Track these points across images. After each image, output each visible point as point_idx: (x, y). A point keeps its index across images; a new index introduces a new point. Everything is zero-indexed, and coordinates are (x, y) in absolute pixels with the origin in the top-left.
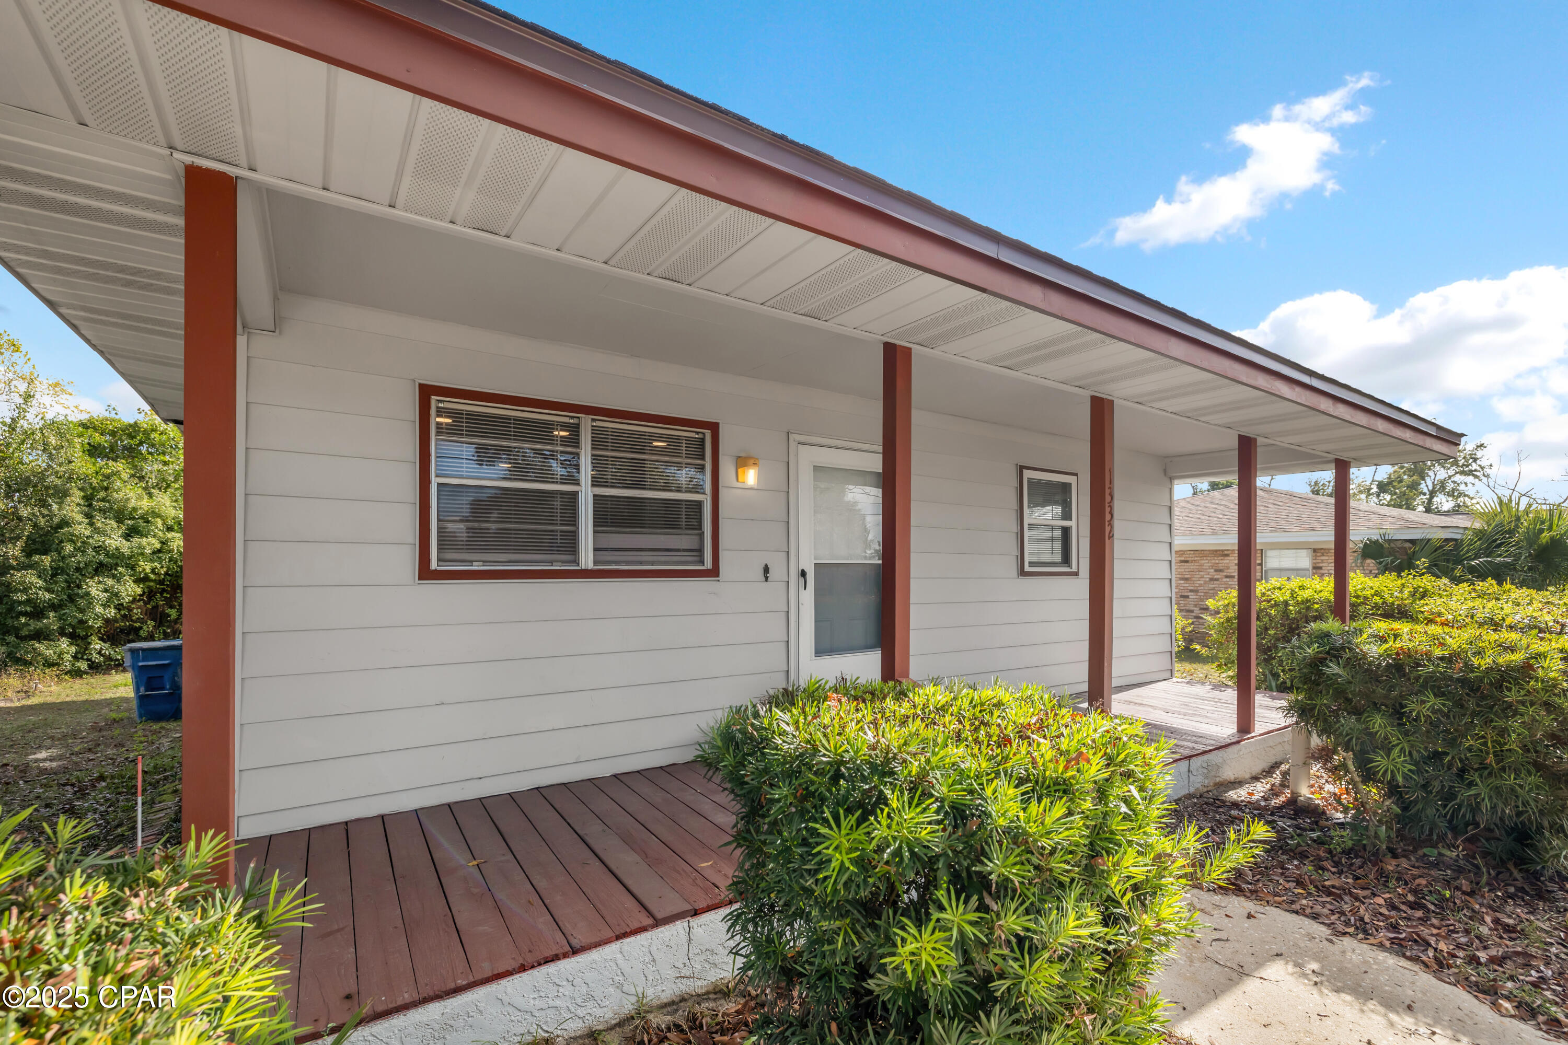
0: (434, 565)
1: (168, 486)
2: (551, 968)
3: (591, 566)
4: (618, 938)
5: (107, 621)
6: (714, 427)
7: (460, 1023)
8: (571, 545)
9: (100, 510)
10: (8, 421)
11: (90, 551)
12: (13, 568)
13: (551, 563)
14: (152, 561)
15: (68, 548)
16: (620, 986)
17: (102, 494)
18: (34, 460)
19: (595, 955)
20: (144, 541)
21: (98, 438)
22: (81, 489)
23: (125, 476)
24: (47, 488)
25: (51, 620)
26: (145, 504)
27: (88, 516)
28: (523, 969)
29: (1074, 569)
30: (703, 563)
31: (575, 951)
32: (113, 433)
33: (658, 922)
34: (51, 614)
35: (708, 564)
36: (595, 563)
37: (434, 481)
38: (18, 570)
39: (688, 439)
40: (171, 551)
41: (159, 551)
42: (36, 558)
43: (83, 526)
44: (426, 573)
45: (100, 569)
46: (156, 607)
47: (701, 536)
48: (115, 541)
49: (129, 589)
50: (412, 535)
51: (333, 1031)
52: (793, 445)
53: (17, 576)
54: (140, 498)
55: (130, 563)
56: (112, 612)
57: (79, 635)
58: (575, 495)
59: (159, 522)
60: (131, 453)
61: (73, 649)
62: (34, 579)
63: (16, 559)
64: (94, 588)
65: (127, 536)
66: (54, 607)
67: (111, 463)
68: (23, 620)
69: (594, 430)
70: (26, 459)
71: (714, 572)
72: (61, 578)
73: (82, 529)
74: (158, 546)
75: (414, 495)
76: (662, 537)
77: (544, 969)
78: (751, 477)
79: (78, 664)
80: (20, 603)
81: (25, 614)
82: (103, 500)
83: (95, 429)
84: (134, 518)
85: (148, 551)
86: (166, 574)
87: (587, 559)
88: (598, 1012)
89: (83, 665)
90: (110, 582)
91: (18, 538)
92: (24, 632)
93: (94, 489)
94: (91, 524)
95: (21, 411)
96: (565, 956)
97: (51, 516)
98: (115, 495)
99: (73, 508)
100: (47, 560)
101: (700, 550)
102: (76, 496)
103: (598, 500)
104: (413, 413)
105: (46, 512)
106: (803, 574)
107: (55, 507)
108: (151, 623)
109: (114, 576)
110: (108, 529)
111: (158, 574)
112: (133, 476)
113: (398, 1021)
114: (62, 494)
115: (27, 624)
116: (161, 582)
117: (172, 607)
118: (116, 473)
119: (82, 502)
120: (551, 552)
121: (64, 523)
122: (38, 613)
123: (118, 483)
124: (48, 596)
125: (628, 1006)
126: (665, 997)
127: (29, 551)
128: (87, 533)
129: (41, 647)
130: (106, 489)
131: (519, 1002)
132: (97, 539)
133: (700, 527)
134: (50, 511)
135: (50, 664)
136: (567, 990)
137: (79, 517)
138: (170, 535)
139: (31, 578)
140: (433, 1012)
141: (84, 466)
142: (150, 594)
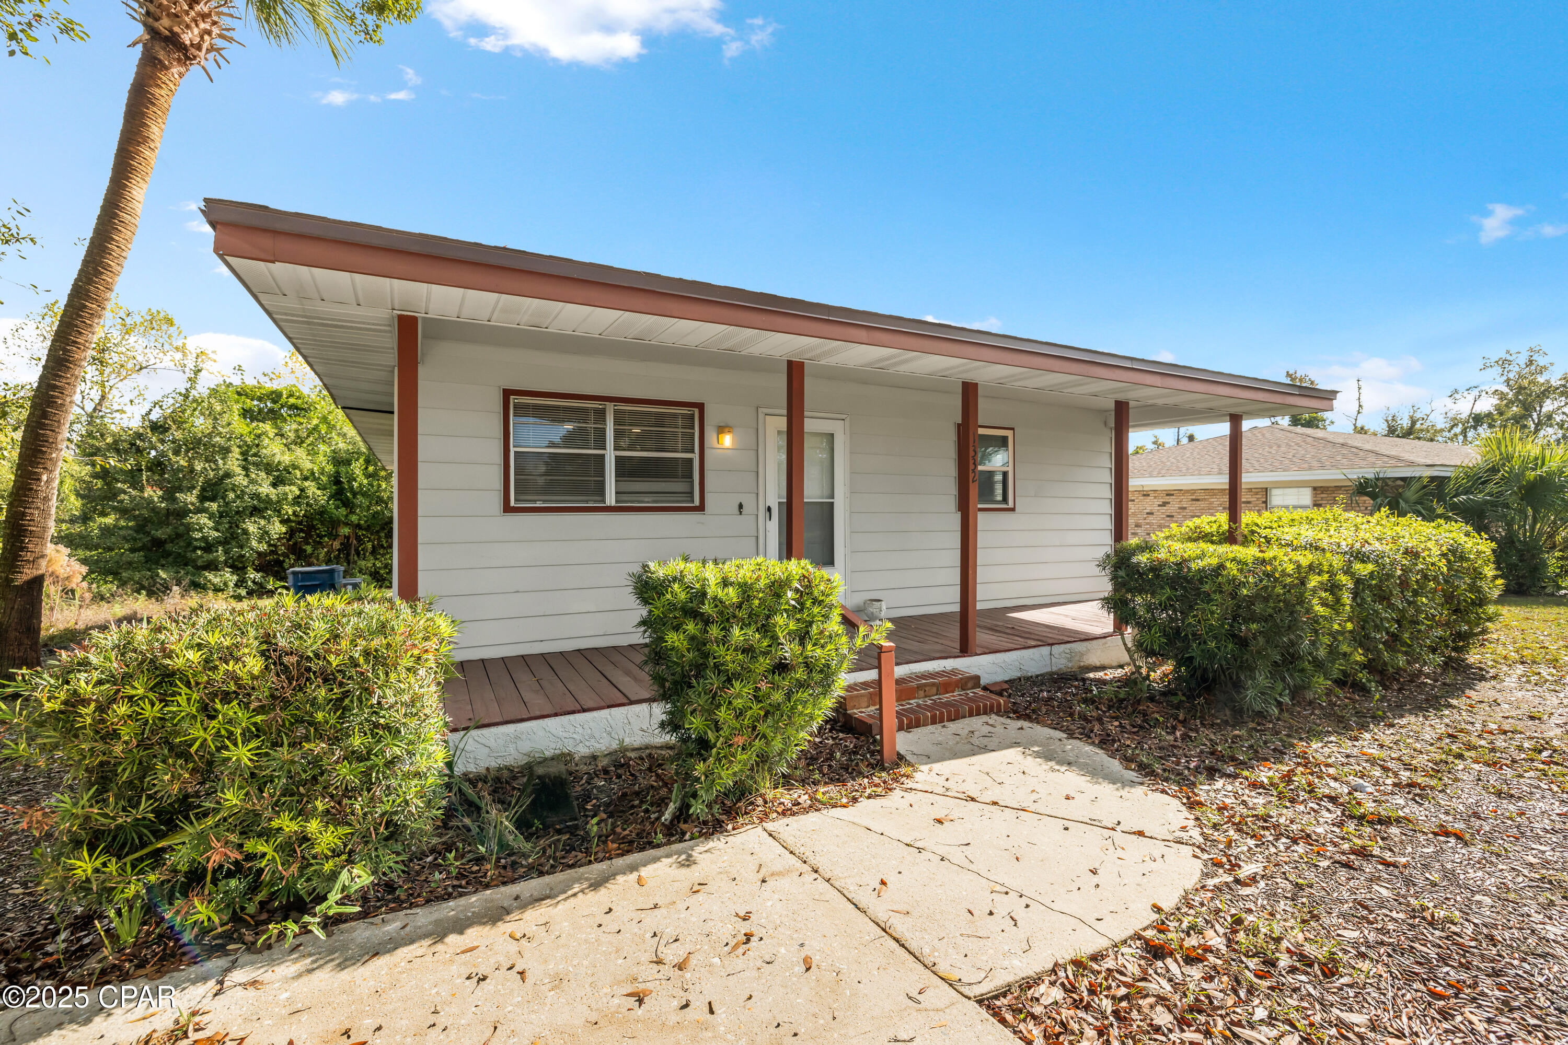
0: (512, 504)
1: (302, 442)
2: (571, 717)
3: (613, 504)
4: (609, 707)
5: (260, 554)
6: (701, 406)
7: (524, 737)
8: (600, 490)
9: (254, 464)
10: (184, 391)
11: (246, 497)
12: (190, 511)
13: (587, 502)
14: (293, 505)
15: (231, 495)
16: (609, 734)
17: (254, 450)
18: (200, 424)
19: (595, 714)
20: (287, 488)
21: (249, 403)
22: (239, 447)
23: (271, 435)
24: (214, 446)
25: (220, 554)
26: (286, 458)
27: (245, 468)
28: (556, 715)
29: (1011, 505)
30: (693, 502)
31: (584, 711)
32: (260, 399)
33: (632, 703)
34: (220, 548)
35: (697, 502)
36: (617, 501)
37: (512, 450)
38: (195, 513)
39: (683, 415)
40: (308, 497)
41: (299, 497)
42: (207, 504)
43: (241, 477)
44: (507, 509)
45: (256, 511)
46: (295, 544)
47: (692, 482)
48: (265, 489)
49: (277, 529)
50: (499, 484)
51: (464, 729)
52: (761, 416)
53: (194, 519)
54: (283, 453)
55: (275, 506)
56: (263, 547)
57: (238, 566)
58: (603, 456)
59: (298, 473)
60: (273, 416)
61: (235, 578)
62: (206, 521)
63: (192, 504)
64: (251, 527)
65: (274, 485)
66: (219, 542)
67: (261, 424)
68: (199, 552)
69: (616, 412)
70: (197, 424)
71: (701, 508)
72: (225, 520)
73: (240, 480)
74: (298, 493)
75: (501, 461)
76: (663, 484)
77: (568, 717)
78: (727, 440)
79: (239, 591)
80: (196, 540)
81: (200, 548)
82: (255, 455)
83: (247, 395)
84: (278, 470)
85: (290, 497)
86: (304, 516)
87: (611, 499)
88: (598, 746)
89: (243, 592)
90: (263, 522)
91: (194, 488)
92: (199, 563)
93: (248, 446)
94: (247, 476)
95: (192, 381)
96: (579, 712)
97: (218, 469)
98: (264, 451)
99: (233, 463)
100: (214, 506)
101: (691, 493)
102: (236, 453)
103: (618, 459)
104: (498, 407)
105: (213, 467)
106: (769, 509)
107: (220, 462)
108: (292, 557)
109: (264, 518)
110: (259, 479)
111: (297, 516)
112: (276, 435)
113: (494, 730)
114: (225, 451)
115: (201, 557)
116: (300, 523)
117: (308, 544)
118: (265, 433)
119: (240, 457)
120: (587, 495)
121: (228, 475)
122: (209, 547)
123: (266, 441)
124: (217, 534)
125: (615, 745)
126: (636, 744)
127: (203, 498)
128: (245, 483)
129: (210, 576)
130: (257, 446)
131: (554, 731)
132: (253, 488)
133: (690, 476)
134: (217, 465)
135: (217, 590)
136: (580, 730)
137: (238, 470)
138: (307, 484)
139: (204, 520)
140: (510, 729)
141: (240, 426)
142: (291, 533)
